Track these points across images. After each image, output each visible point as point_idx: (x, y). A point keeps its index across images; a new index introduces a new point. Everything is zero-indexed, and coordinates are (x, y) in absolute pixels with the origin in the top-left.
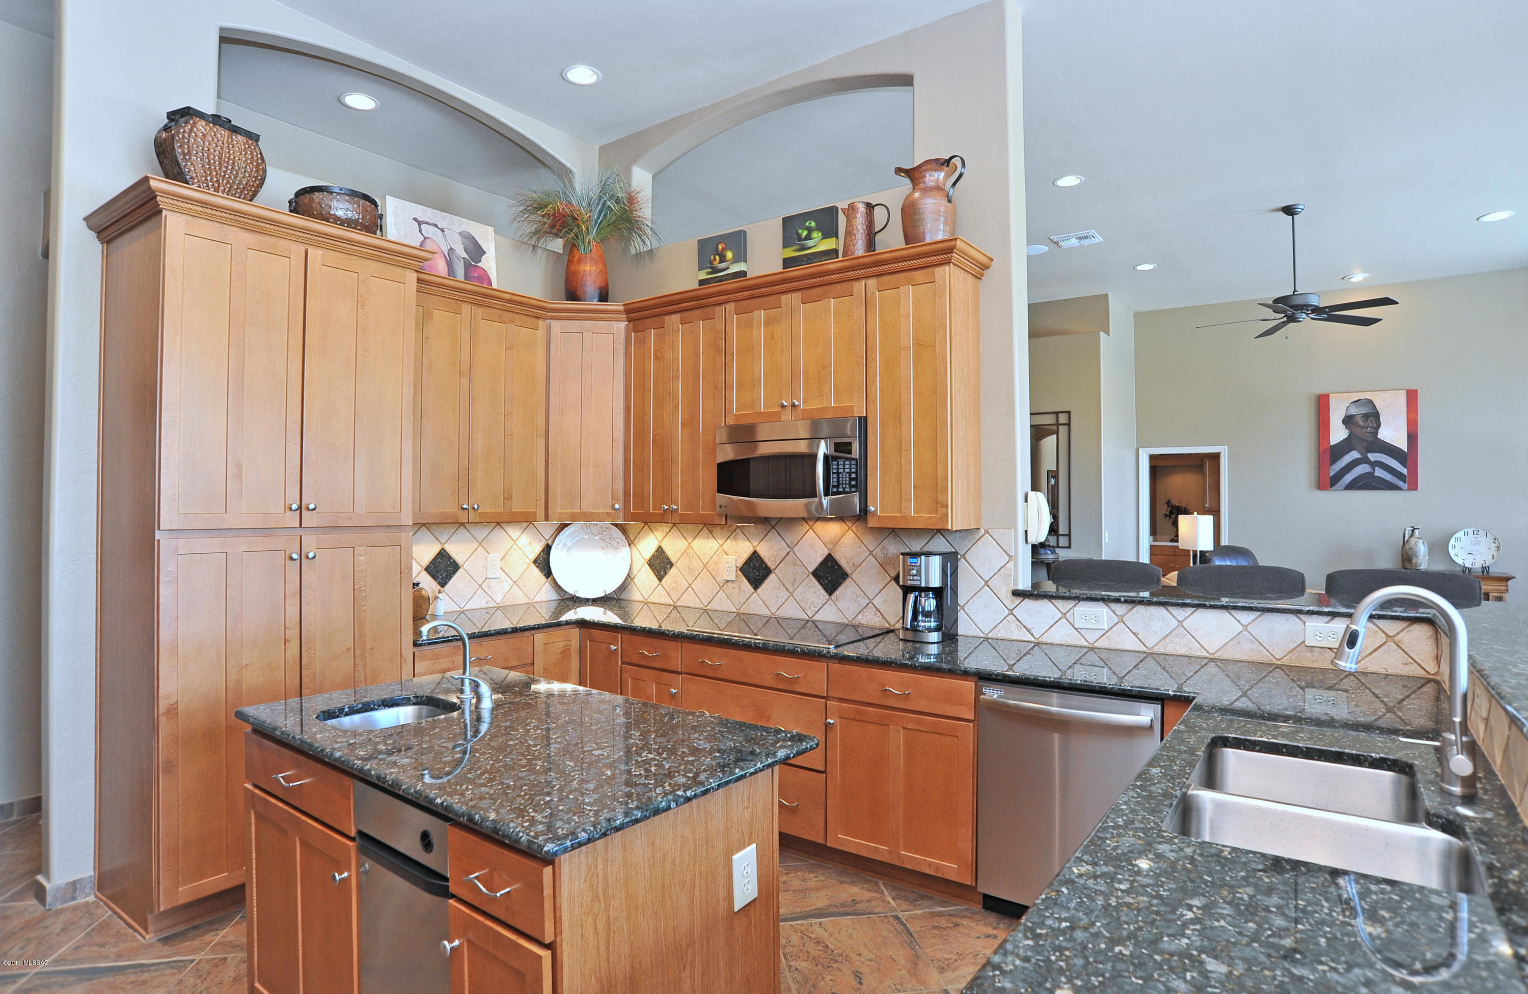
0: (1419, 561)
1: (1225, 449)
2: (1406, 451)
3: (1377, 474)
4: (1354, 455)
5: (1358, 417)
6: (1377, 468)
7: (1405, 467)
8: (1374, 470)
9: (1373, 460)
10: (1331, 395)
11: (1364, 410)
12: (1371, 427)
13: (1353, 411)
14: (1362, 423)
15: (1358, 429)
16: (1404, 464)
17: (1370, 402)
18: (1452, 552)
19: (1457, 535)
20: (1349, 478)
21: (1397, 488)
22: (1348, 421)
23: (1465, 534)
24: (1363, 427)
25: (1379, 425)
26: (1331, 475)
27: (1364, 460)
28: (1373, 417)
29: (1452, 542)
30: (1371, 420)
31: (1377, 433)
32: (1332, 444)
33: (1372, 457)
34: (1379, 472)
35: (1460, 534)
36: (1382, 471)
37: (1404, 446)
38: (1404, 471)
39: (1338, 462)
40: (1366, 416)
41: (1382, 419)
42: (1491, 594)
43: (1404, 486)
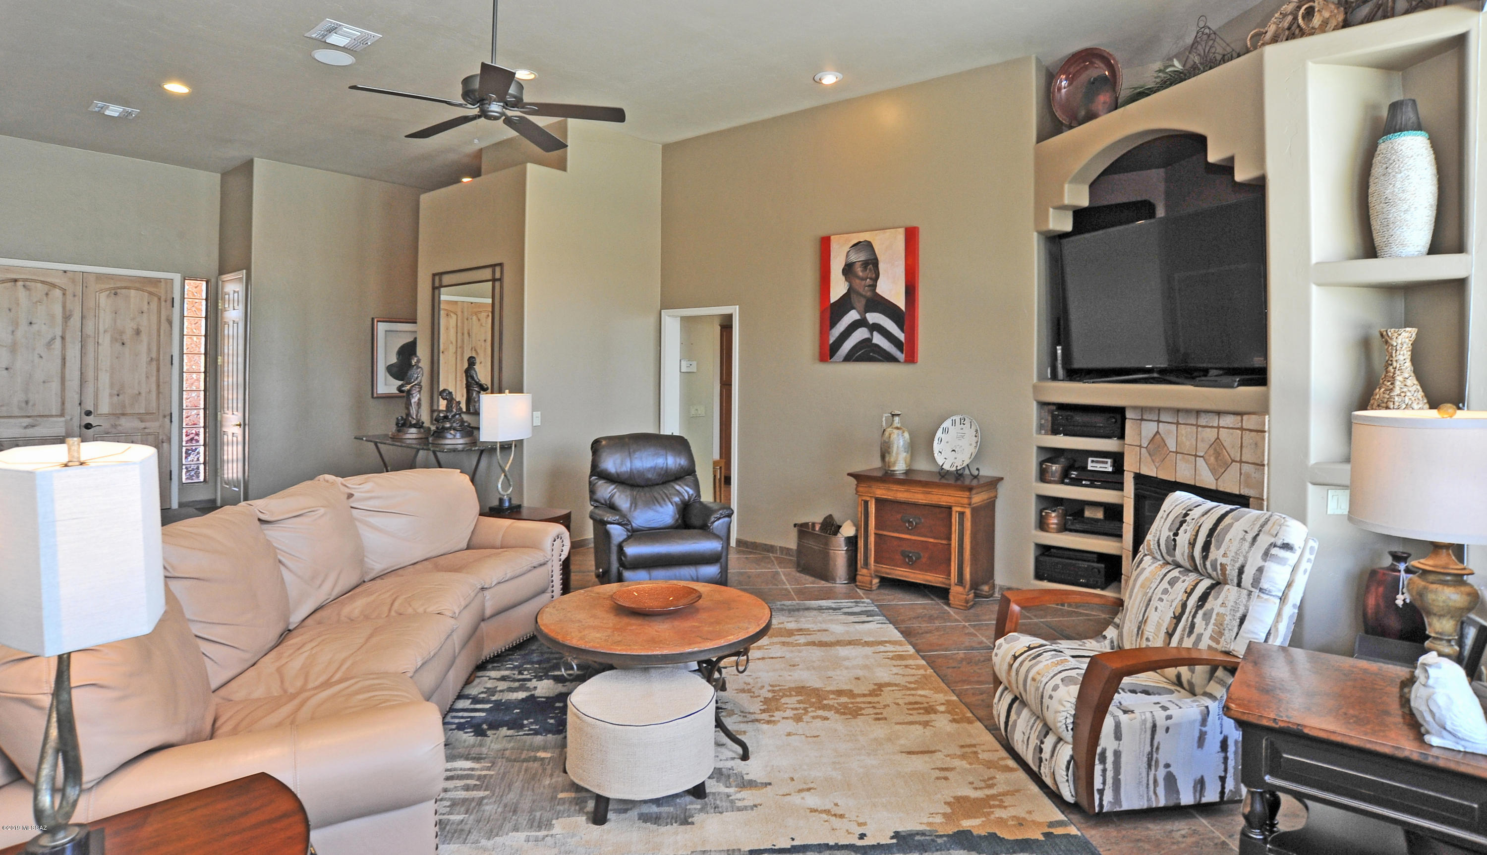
0: (892, 460)
1: (736, 309)
2: (903, 308)
3: (875, 341)
4: (853, 316)
5: (857, 264)
6: (875, 333)
7: (903, 332)
8: (872, 335)
9: (871, 322)
10: (832, 237)
11: (863, 256)
12: (871, 278)
13: (854, 258)
14: (861, 273)
15: (858, 281)
16: (902, 328)
17: (869, 245)
18: (936, 446)
19: (944, 425)
20: (848, 346)
21: (895, 360)
22: (848, 270)
23: (954, 423)
24: (862, 278)
25: (878, 276)
26: (831, 342)
27: (862, 323)
28: (872, 264)
29: (939, 434)
30: (870, 269)
31: (876, 286)
32: (832, 301)
33: (873, 317)
34: (878, 339)
35: (947, 424)
36: (880, 336)
37: (901, 303)
38: (901, 336)
39: (838, 326)
40: (865, 264)
41: (882, 267)
42: (955, 509)
43: (900, 356)
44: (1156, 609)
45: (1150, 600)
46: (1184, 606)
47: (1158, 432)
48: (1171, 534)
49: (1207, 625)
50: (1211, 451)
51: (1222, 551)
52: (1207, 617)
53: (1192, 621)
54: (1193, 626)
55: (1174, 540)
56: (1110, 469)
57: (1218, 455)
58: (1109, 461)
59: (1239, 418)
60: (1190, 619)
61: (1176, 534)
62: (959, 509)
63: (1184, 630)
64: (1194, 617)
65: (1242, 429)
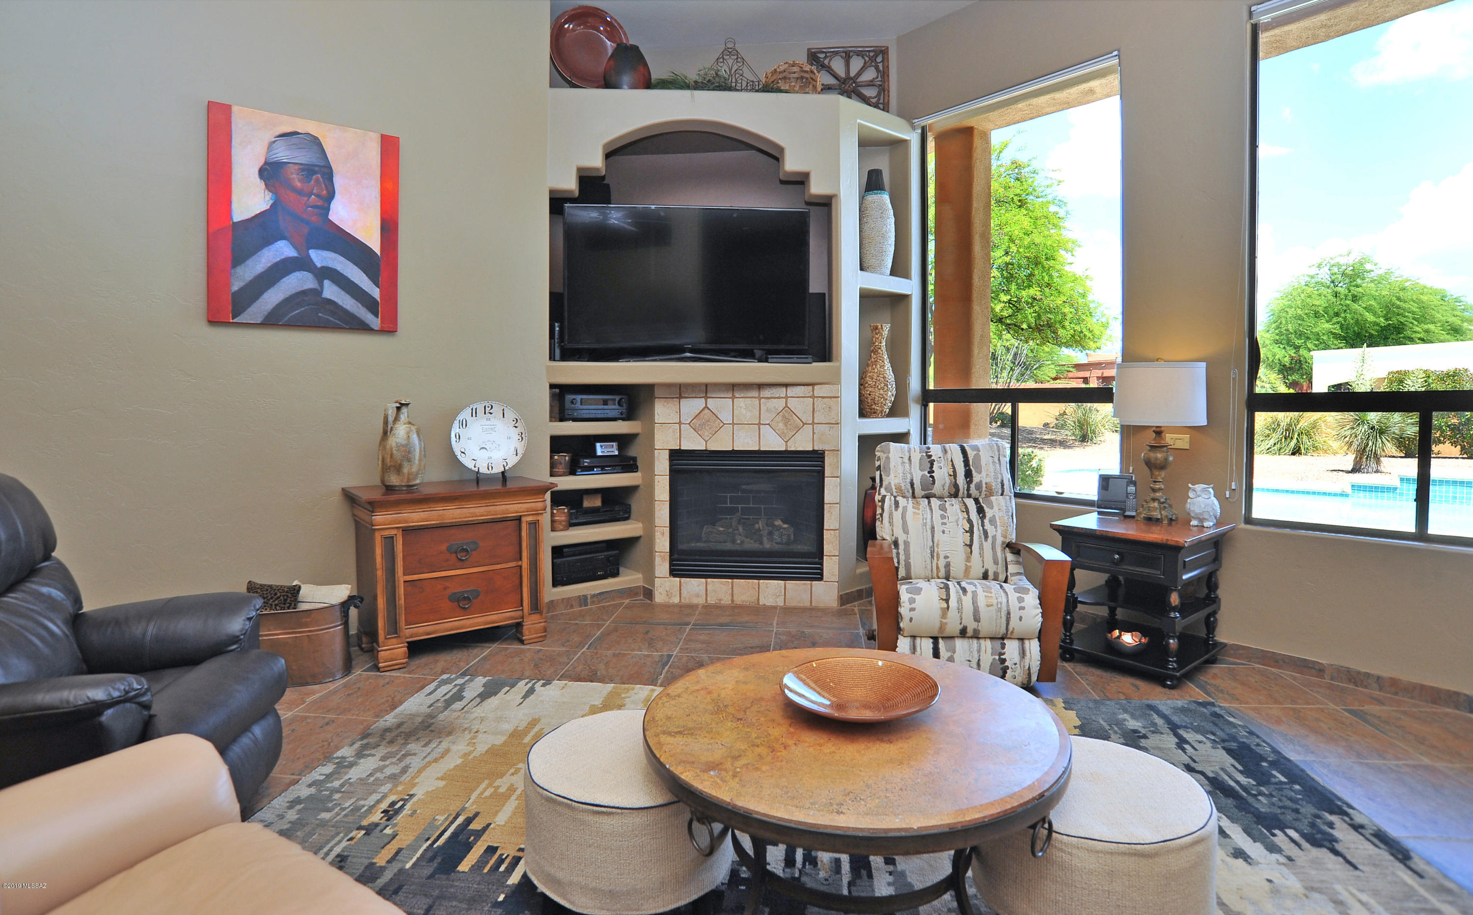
2: (377, 250)
3: (327, 294)
4: (283, 250)
5: (292, 169)
6: (327, 283)
7: (376, 285)
8: (321, 285)
9: (319, 265)
10: (235, 108)
11: (304, 157)
12: (318, 196)
13: (282, 154)
14: (299, 184)
15: (290, 194)
16: (375, 280)
17: (315, 142)
18: (457, 446)
19: (461, 417)
20: (273, 297)
21: (362, 327)
22: (271, 173)
23: (474, 413)
24: (300, 192)
25: (331, 195)
26: (235, 288)
27: (302, 264)
28: (321, 173)
29: (456, 429)
30: (317, 180)
31: (328, 209)
32: (236, 220)
33: (320, 257)
34: (330, 291)
35: (465, 414)
36: (335, 288)
37: (374, 240)
38: (376, 293)
39: (250, 262)
40: (308, 170)
41: (337, 182)
42: (524, 519)
43: (375, 322)
44: (943, 532)
45: (933, 528)
46: (970, 521)
47: (706, 407)
48: (926, 473)
49: (996, 527)
50: (779, 418)
51: (984, 474)
52: (993, 521)
53: (983, 529)
54: (986, 533)
55: (932, 477)
56: (617, 453)
57: (786, 421)
58: (614, 444)
59: (810, 388)
60: (981, 528)
61: (931, 472)
62: (530, 519)
63: (980, 537)
64: (983, 526)
65: (813, 397)
